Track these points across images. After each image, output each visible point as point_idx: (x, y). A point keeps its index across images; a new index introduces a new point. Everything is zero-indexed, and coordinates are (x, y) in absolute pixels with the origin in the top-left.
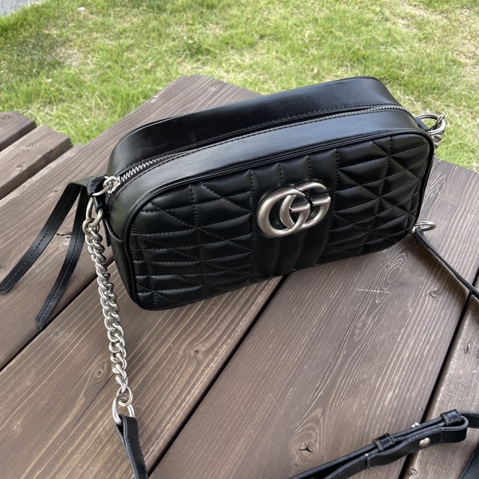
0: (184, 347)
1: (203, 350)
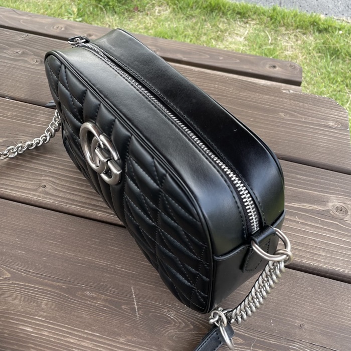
1: (47, 190)
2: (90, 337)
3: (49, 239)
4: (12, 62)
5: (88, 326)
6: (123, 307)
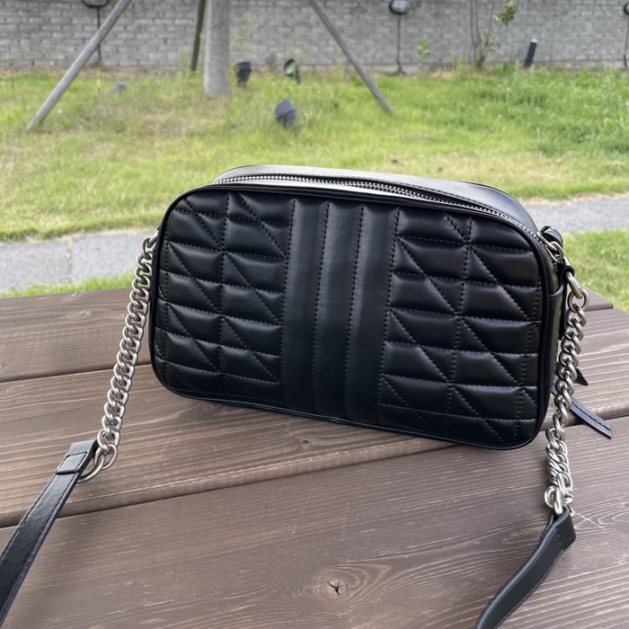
0: (298, 432)
1: (314, 444)
3: (388, 498)
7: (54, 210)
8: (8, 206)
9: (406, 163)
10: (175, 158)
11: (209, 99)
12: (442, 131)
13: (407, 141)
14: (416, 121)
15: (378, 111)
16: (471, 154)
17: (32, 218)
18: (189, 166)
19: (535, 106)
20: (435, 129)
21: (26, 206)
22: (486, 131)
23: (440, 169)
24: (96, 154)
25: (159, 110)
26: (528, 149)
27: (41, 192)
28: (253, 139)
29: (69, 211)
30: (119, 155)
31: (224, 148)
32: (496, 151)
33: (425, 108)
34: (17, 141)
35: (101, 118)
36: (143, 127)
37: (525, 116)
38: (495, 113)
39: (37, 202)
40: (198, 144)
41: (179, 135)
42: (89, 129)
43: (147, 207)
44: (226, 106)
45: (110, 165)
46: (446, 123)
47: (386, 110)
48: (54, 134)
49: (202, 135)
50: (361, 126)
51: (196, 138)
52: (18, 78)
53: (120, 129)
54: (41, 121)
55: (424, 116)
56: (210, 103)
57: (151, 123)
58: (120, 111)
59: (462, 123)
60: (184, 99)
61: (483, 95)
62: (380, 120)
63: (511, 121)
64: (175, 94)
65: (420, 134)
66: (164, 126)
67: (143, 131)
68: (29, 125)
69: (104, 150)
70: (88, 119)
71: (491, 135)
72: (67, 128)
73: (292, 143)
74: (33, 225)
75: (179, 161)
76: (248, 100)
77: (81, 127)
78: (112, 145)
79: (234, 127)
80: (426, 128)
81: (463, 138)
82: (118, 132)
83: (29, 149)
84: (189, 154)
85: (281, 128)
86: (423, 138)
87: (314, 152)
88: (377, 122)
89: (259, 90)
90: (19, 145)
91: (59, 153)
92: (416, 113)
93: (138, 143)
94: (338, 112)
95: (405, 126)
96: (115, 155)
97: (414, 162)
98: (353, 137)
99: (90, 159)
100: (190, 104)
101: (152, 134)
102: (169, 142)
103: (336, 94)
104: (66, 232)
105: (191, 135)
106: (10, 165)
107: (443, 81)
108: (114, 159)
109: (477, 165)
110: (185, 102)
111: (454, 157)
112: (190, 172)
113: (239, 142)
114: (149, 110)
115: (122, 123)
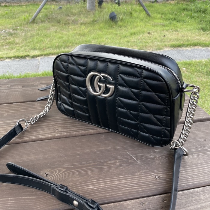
0: (57, 126)
1: (60, 130)
2: (123, 178)
3: (75, 148)
4: (8, 90)
5: (119, 174)
6: (129, 161)
7: (35, 49)
8: (22, 47)
9: (153, 34)
10: (76, 32)
11: (88, 12)
12: (168, 22)
13: (155, 26)
14: (159, 18)
15: (146, 15)
16: (176, 31)
17: (28, 51)
18: (80, 35)
19: (202, 13)
20: (165, 21)
21: (27, 47)
22: (183, 22)
23: (164, 36)
24: (50, 30)
25: (72, 16)
26: (197, 29)
27: (32, 43)
28: (102, 25)
29: (40, 49)
30: (58, 31)
31: (92, 28)
32: (186, 29)
33: (162, 14)
34: (26, 26)
35: (53, 18)
36: (66, 21)
37: (198, 17)
38: (187, 16)
39: (30, 46)
40: (83, 27)
41: (77, 24)
42: (49, 22)
43: (64, 48)
44: (94, 14)
45: (54, 34)
46: (169, 20)
47: (148, 15)
48: (38, 24)
49: (85, 24)
50: (139, 21)
51: (83, 25)
52: (29, 5)
53: (59, 22)
54: (34, 19)
55: (162, 17)
56: (89, 13)
57: (69, 20)
58: (59, 16)
59: (175, 19)
60: (80, 12)
61: (184, 9)
62: (146, 18)
63: (193, 19)
64: (77, 10)
65: (159, 23)
66: (73, 21)
67: (66, 23)
68: (30, 21)
69: (53, 29)
70: (49, 19)
71: (185, 24)
72: (42, 22)
73: (114, 27)
74: (28, 53)
75: (77, 33)
76: (101, 12)
77: (47, 21)
78: (56, 28)
79: (96, 21)
80: (162, 21)
81: (174, 25)
82: (58, 23)
83: (30, 29)
84: (80, 31)
85: (111, 21)
86: (160, 25)
87: (121, 30)
88: (145, 19)
89: (105, 8)
90: (27, 27)
91: (39, 30)
92: (159, 16)
93: (64, 27)
94: (131, 16)
95: (155, 20)
96: (56, 30)
97: (156, 33)
98: (135, 24)
99: (48, 32)
100: (82, 13)
101: (69, 24)
102: (74, 26)
103: (132, 10)
104: (38, 56)
105: (81, 24)
106: (23, 34)
107: (171, 4)
108: (56, 32)
109: (178, 34)
110: (81, 13)
111: (170, 31)
112: (79, 37)
113: (97, 26)
114: (69, 16)
115: (59, 20)
